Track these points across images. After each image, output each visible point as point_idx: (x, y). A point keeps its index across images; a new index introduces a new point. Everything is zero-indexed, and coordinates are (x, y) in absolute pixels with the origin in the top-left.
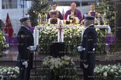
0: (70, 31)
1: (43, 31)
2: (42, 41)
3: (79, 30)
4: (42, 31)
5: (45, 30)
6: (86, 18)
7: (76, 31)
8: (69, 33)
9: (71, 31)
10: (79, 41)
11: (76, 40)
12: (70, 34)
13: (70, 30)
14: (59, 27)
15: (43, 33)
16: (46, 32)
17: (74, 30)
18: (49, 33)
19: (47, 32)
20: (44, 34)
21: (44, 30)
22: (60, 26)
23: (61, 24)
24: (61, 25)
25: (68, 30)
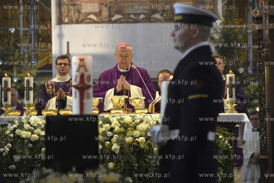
0: (112, 130)
1: (18, 131)
2: (15, 164)
3: (143, 126)
4: (13, 131)
5: (27, 126)
6: (180, 17)
7: (135, 128)
8: (110, 134)
9: (117, 128)
10: (145, 162)
11: (133, 158)
12: (114, 139)
13: (112, 125)
14: (78, 80)
15: (19, 137)
16: (29, 133)
17: (125, 126)
18: (39, 135)
19: (33, 133)
20: (23, 139)
21: (21, 126)
22: (82, 76)
23: (86, 70)
24: (86, 74)
25: (108, 125)
